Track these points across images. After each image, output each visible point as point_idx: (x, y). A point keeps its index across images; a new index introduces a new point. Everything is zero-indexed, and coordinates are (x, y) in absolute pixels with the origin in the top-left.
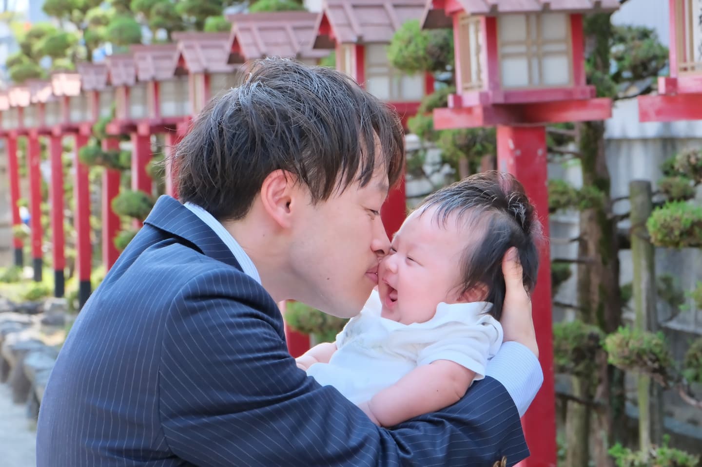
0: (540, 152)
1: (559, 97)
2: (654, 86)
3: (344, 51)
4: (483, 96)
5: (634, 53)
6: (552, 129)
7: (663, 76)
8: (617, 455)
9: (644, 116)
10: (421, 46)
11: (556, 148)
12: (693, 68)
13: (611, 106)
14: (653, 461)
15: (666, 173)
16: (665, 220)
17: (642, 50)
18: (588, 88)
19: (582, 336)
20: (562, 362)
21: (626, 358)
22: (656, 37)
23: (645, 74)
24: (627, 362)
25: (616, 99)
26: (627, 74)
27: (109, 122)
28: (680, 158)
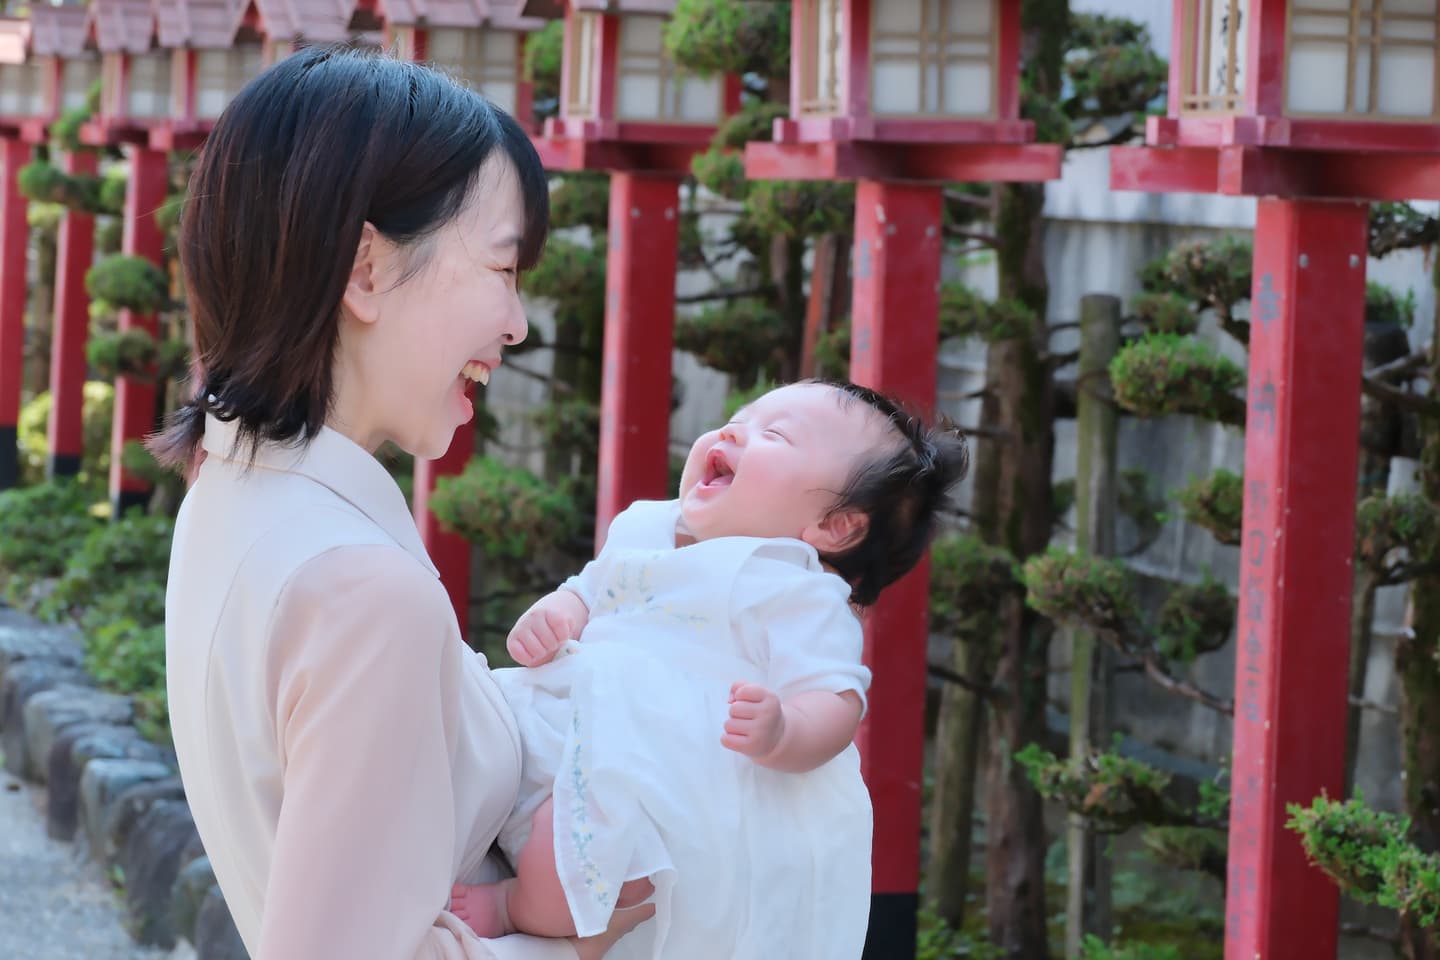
0: (930, 231)
1: (971, 136)
2: (1138, 128)
3: (579, 24)
4: (838, 126)
5: (1106, 66)
6: (950, 193)
7: (1154, 113)
8: (1031, 763)
9: (1118, 181)
10: (727, 27)
11: (956, 228)
12: (1206, 105)
13: (1062, 159)
14: (1093, 777)
15: (1148, 286)
16: (1142, 363)
17: (1120, 62)
18: (1023, 125)
19: (979, 564)
20: (940, 608)
21: (1057, 598)
22: (1148, 39)
23: (1123, 105)
24: (1059, 605)
25: (1070, 146)
26: (1091, 104)
27: (86, 119)
28: (1174, 256)
